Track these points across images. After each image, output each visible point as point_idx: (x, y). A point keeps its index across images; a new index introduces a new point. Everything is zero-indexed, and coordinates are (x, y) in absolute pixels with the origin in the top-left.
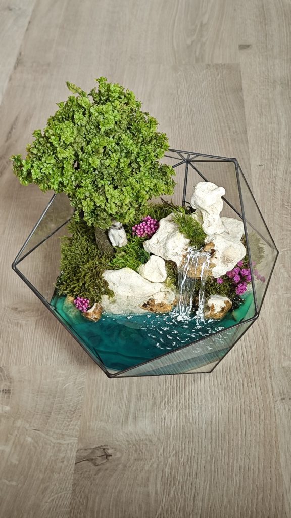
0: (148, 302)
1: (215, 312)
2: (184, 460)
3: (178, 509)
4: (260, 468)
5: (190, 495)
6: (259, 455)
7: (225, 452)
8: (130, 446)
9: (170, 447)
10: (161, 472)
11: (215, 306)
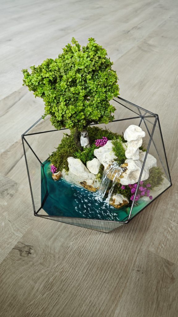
0: (83, 182)
1: (115, 204)
2: (63, 278)
3: (42, 308)
4: (101, 309)
5: (53, 302)
6: (105, 300)
7: (87, 287)
8: (43, 254)
9: (61, 266)
10: (47, 278)
11: (115, 200)
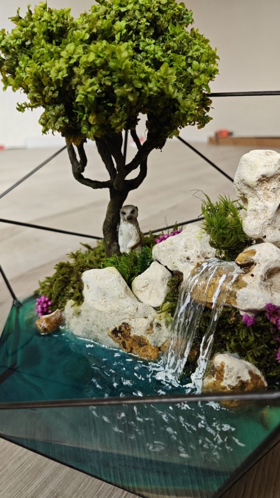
0: (120, 328)
1: (223, 384)
11: (225, 368)
